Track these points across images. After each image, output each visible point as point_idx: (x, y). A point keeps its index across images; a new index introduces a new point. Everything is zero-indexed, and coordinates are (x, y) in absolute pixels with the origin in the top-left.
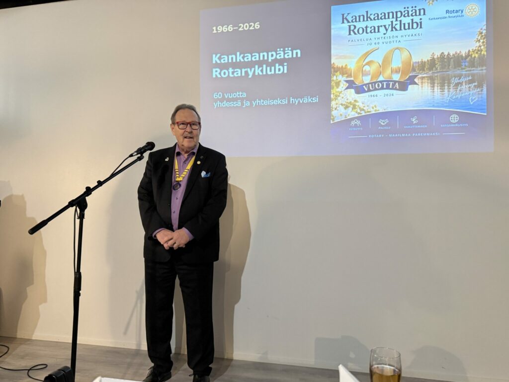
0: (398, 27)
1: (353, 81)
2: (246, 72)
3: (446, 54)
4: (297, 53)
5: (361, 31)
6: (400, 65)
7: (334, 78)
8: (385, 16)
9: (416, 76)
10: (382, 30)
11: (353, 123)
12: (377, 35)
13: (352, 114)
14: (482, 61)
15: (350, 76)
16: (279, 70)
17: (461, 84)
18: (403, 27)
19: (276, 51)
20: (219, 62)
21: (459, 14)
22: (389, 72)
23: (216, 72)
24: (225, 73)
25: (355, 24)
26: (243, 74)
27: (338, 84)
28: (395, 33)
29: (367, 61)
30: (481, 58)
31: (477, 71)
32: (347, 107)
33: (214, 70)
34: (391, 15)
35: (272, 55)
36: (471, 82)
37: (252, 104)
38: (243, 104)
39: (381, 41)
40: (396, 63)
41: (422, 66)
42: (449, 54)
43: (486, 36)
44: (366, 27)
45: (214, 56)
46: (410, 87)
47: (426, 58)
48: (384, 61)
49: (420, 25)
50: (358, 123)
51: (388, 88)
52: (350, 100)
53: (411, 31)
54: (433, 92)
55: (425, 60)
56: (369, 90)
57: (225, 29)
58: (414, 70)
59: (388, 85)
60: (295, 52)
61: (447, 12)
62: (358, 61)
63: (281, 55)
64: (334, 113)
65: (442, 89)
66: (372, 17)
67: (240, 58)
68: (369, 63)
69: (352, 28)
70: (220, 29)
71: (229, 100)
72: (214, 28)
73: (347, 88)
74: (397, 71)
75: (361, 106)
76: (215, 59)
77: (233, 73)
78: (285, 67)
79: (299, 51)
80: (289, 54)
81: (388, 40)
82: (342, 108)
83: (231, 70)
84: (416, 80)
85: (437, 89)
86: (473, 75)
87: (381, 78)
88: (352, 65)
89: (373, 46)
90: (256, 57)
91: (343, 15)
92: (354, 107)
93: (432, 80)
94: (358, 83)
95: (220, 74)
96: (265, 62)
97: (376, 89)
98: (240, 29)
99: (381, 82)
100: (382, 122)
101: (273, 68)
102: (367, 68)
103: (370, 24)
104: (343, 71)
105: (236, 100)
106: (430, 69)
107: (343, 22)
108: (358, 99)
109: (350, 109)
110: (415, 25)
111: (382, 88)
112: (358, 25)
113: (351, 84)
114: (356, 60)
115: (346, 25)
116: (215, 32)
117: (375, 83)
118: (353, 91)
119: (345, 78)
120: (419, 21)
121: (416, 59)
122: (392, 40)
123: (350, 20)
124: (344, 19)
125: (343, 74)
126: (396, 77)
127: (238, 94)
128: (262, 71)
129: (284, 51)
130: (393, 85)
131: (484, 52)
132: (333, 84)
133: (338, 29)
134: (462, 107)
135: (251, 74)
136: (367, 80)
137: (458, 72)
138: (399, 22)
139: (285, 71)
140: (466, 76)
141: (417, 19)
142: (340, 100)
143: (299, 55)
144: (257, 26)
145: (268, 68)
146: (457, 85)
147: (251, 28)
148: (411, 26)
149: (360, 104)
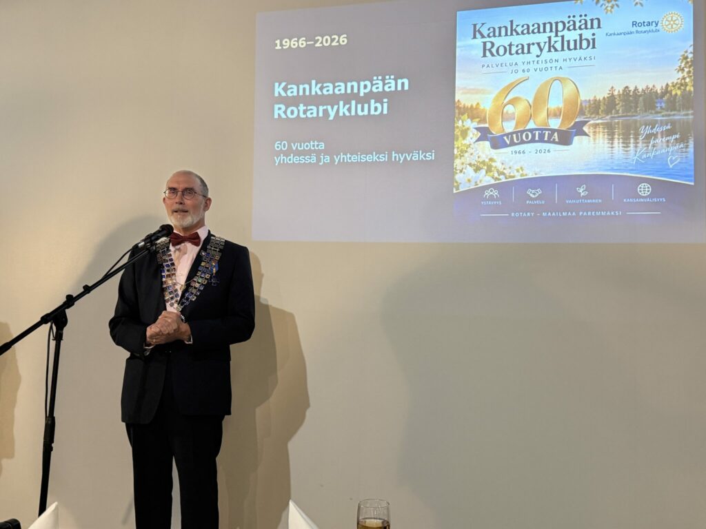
0: (558, 46)
1: (488, 128)
2: (325, 111)
3: (632, 88)
4: (403, 84)
5: (501, 51)
6: (561, 106)
7: (460, 124)
8: (540, 29)
9: (584, 123)
10: (534, 49)
11: (487, 193)
12: (527, 57)
13: (486, 179)
14: (687, 101)
15: (483, 120)
16: (376, 109)
17: (655, 136)
18: (565, 45)
19: (371, 81)
20: (283, 94)
21: (653, 27)
22: (544, 114)
23: (279, 110)
24: (292, 112)
25: (492, 39)
26: (321, 114)
27: (464, 133)
28: (554, 55)
29: (510, 97)
30: (686, 96)
31: (679, 116)
32: (477, 169)
33: (276, 107)
34: (548, 26)
35: (365, 87)
36: (669, 133)
37: (332, 160)
38: (319, 160)
39: (531, 67)
40: (555, 103)
41: (595, 107)
42: (636, 89)
43: (694, 63)
44: (510, 45)
45: (277, 84)
46: (576, 139)
47: (602, 94)
48: (536, 99)
49: (592, 43)
50: (495, 193)
51: (541, 140)
52: (484, 158)
53: (579, 53)
54: (612, 147)
55: (600, 97)
56: (512, 144)
57: (294, 44)
58: (582, 112)
59: (542, 136)
60: (400, 82)
61: (634, 24)
62: (497, 99)
63: (379, 87)
64: (458, 177)
65: (626, 144)
66: (519, 29)
67: (316, 89)
68: (513, 102)
69: (489, 45)
70: (287, 43)
71: (298, 153)
72: (278, 42)
73: (478, 140)
74: (556, 114)
75: (500, 167)
76: (278, 90)
77: (305, 112)
78: (385, 105)
79: (406, 81)
80: (391, 85)
81: (544, 66)
82: (470, 170)
83: (302, 107)
84: (585, 129)
85: (618, 144)
86: (673, 123)
87: (531, 125)
88: (487, 105)
89: (520, 75)
90: (341, 88)
91: (475, 26)
92: (489, 170)
93: (610, 130)
94: (495, 132)
95: (285, 112)
96: (355, 96)
97: (523, 142)
98: (318, 45)
99: (531, 131)
100: (532, 193)
101: (366, 106)
102: (510, 109)
103: (516, 40)
104: (473, 113)
105: (309, 152)
106: (608, 112)
107: (475, 37)
108: (495, 158)
109: (483, 172)
110: (585, 44)
111: (533, 141)
112: (498, 41)
113: (484, 134)
114: (494, 96)
115: (479, 41)
116: (278, 47)
117: (522, 132)
118: (487, 144)
119: (475, 124)
120: (590, 37)
121: (586, 95)
122: (549, 65)
123: (485, 33)
124: (476, 32)
125: (472, 118)
126: (555, 124)
127: (311, 145)
128: (349, 110)
129: (383, 80)
130: (550, 136)
131: (690, 88)
132: (457, 132)
133: (467, 47)
134: (656, 172)
135: (332, 114)
136: (509, 127)
137: (650, 117)
138: (559, 39)
139: (385, 112)
140: (662, 123)
141: (587, 34)
142: (467, 158)
143: (406, 88)
144: (343, 40)
145: (359, 106)
146: (648, 137)
147: (334, 44)
148: (578, 45)
149: (498, 164)
